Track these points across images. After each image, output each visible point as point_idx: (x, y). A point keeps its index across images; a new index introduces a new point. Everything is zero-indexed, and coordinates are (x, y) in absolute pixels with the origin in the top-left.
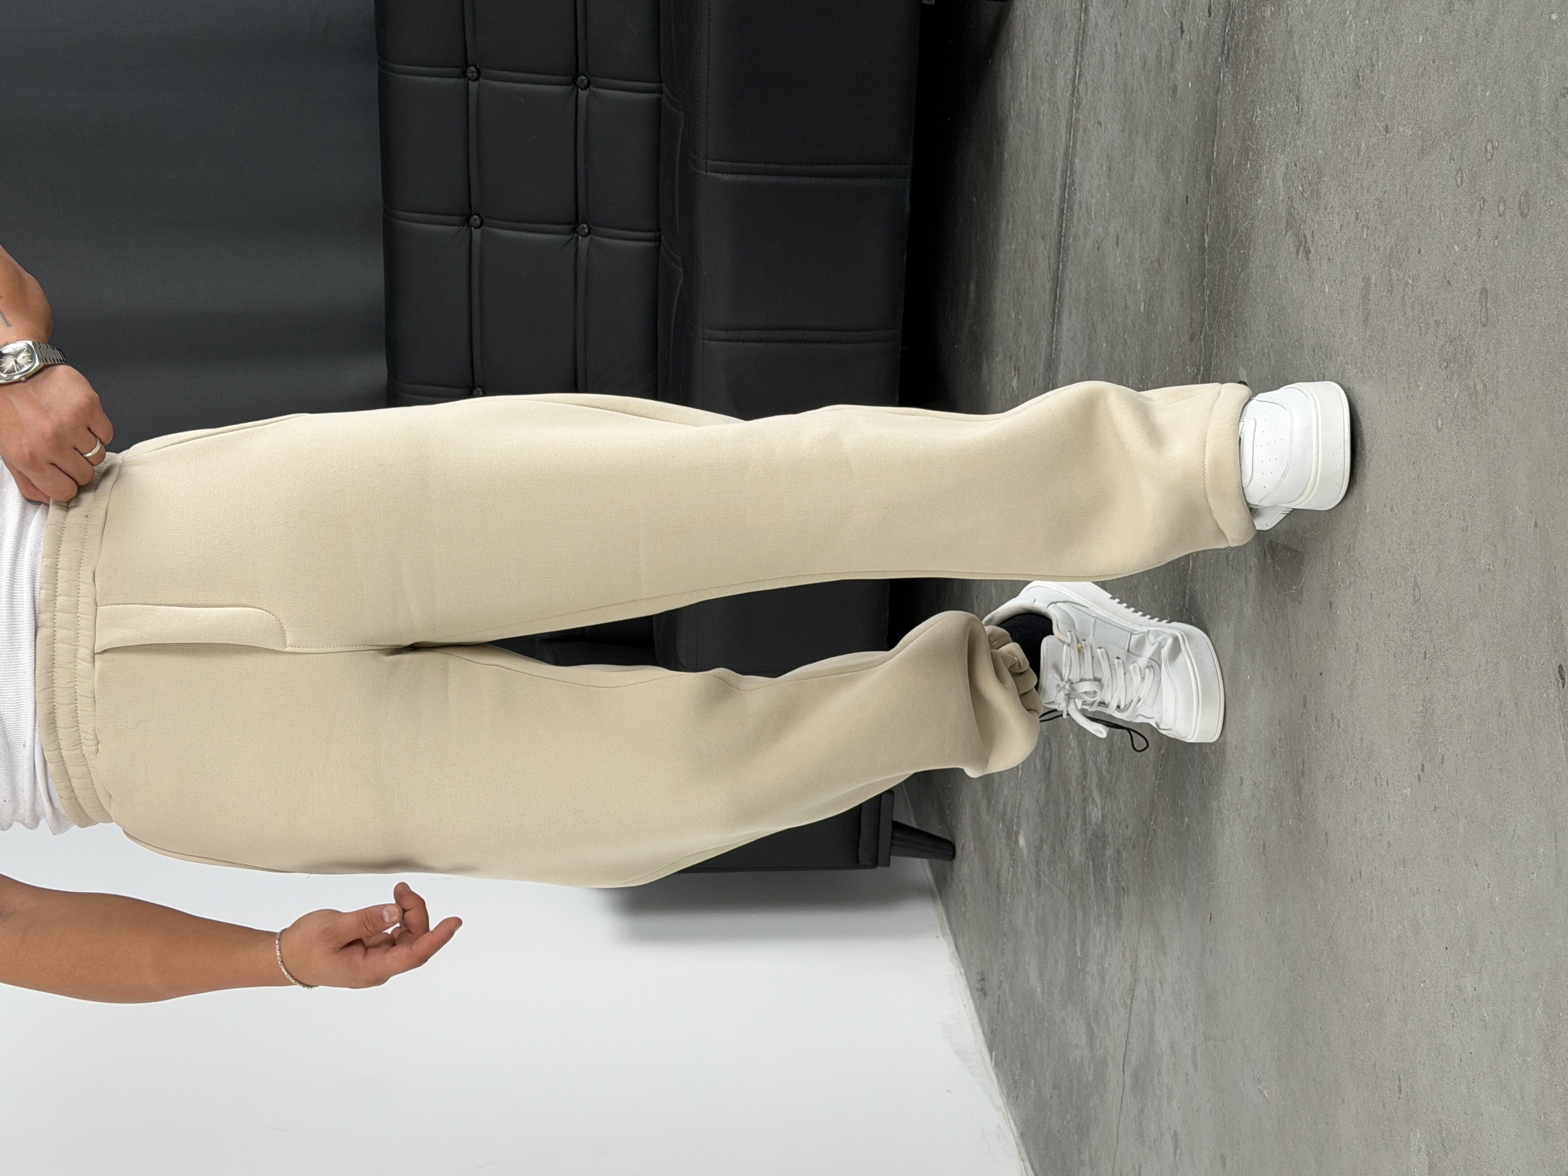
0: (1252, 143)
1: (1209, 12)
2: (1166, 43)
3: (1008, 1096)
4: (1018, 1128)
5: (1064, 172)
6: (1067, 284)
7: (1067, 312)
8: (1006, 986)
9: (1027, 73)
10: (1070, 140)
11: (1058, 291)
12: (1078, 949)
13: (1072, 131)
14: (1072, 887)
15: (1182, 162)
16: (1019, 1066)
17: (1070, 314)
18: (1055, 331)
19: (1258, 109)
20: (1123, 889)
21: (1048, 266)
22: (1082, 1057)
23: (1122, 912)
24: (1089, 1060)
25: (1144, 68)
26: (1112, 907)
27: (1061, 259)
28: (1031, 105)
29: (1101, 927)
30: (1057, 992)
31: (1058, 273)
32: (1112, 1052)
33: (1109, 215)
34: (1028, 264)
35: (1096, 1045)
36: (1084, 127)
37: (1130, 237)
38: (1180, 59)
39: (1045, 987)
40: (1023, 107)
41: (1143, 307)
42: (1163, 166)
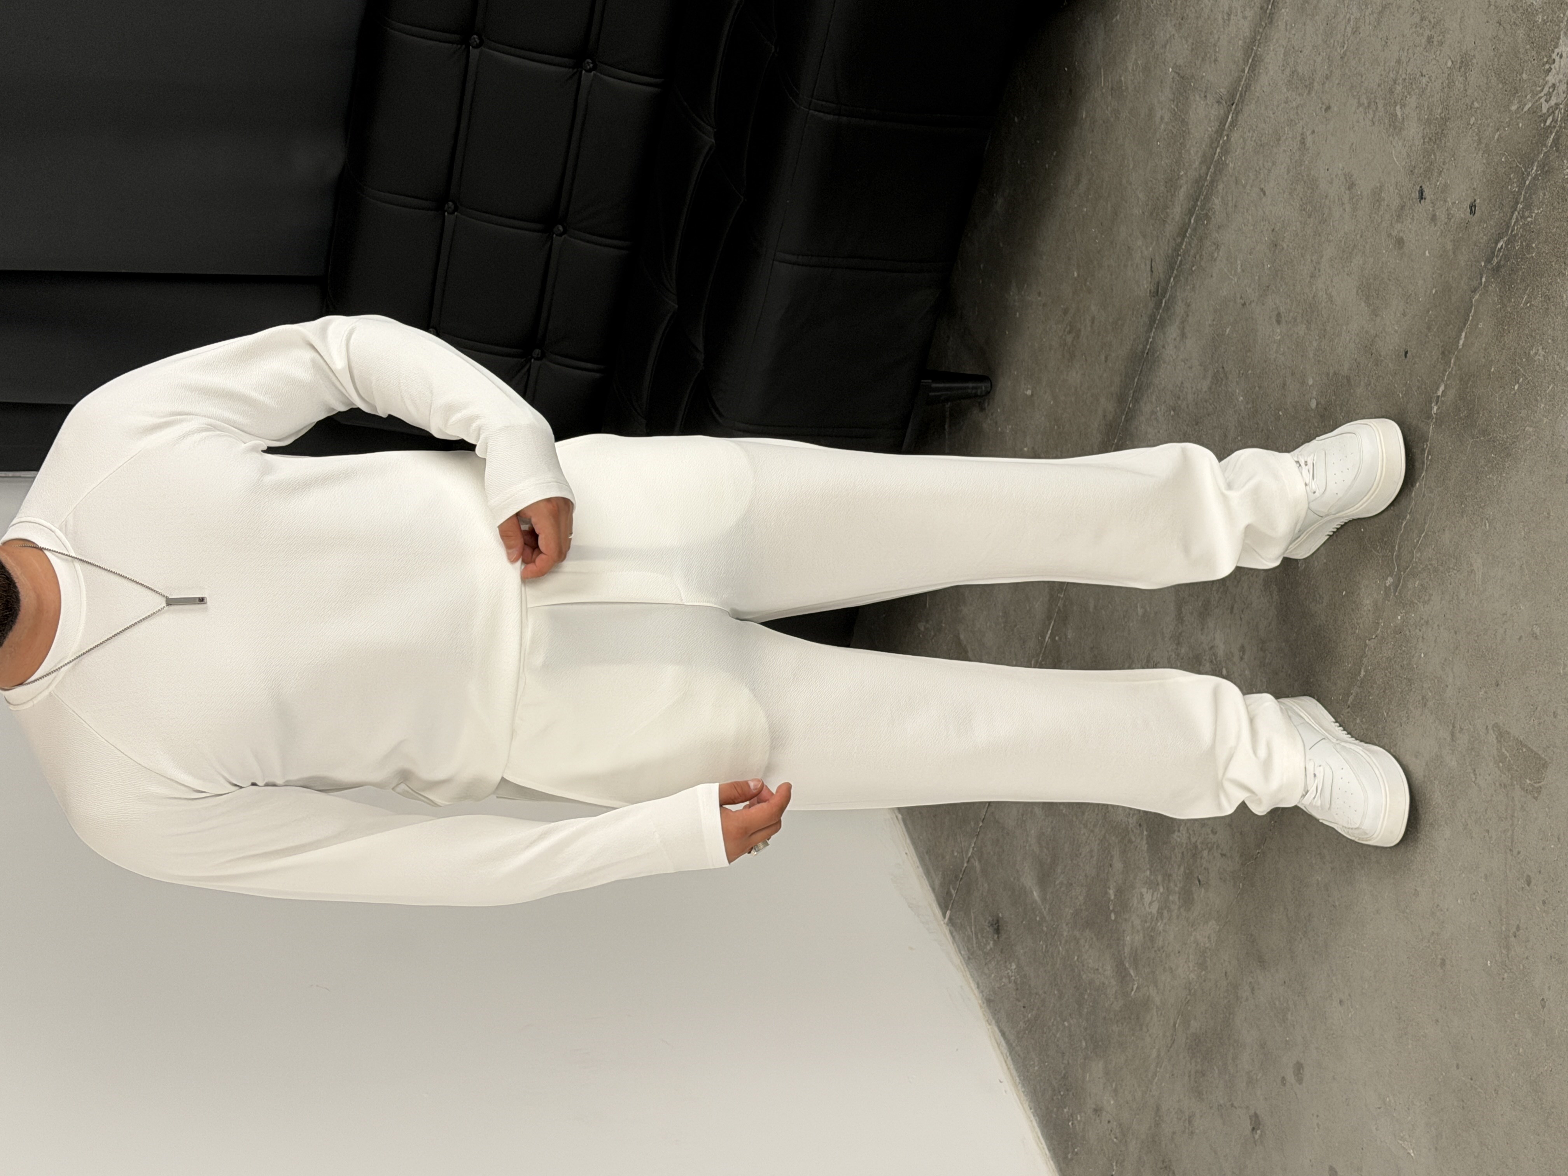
0: (1525, 371)
1: (1471, 210)
2: (1391, 189)
3: (969, 958)
4: (982, 992)
5: (1193, 199)
6: (1180, 303)
7: (1178, 332)
8: (977, 864)
9: (1136, 60)
10: (1207, 174)
11: (1164, 301)
12: (1111, 892)
13: (1212, 167)
14: (1107, 835)
15: (1404, 314)
16: (992, 943)
17: (1183, 335)
18: (1152, 334)
19: (1540, 348)
20: (1199, 881)
21: (1149, 267)
22: (1104, 984)
23: (1193, 898)
24: (1116, 992)
25: (1349, 189)
26: (1176, 885)
27: (1174, 275)
28: (1138, 95)
29: (1155, 894)
30: (1069, 911)
31: (1167, 285)
32: (1158, 1003)
33: (1268, 287)
34: (1112, 243)
35: (1131, 986)
36: (1234, 178)
37: (1301, 329)
38: (1413, 219)
39: (1048, 897)
40: (1123, 88)
41: (1315, 404)
42: (1368, 298)
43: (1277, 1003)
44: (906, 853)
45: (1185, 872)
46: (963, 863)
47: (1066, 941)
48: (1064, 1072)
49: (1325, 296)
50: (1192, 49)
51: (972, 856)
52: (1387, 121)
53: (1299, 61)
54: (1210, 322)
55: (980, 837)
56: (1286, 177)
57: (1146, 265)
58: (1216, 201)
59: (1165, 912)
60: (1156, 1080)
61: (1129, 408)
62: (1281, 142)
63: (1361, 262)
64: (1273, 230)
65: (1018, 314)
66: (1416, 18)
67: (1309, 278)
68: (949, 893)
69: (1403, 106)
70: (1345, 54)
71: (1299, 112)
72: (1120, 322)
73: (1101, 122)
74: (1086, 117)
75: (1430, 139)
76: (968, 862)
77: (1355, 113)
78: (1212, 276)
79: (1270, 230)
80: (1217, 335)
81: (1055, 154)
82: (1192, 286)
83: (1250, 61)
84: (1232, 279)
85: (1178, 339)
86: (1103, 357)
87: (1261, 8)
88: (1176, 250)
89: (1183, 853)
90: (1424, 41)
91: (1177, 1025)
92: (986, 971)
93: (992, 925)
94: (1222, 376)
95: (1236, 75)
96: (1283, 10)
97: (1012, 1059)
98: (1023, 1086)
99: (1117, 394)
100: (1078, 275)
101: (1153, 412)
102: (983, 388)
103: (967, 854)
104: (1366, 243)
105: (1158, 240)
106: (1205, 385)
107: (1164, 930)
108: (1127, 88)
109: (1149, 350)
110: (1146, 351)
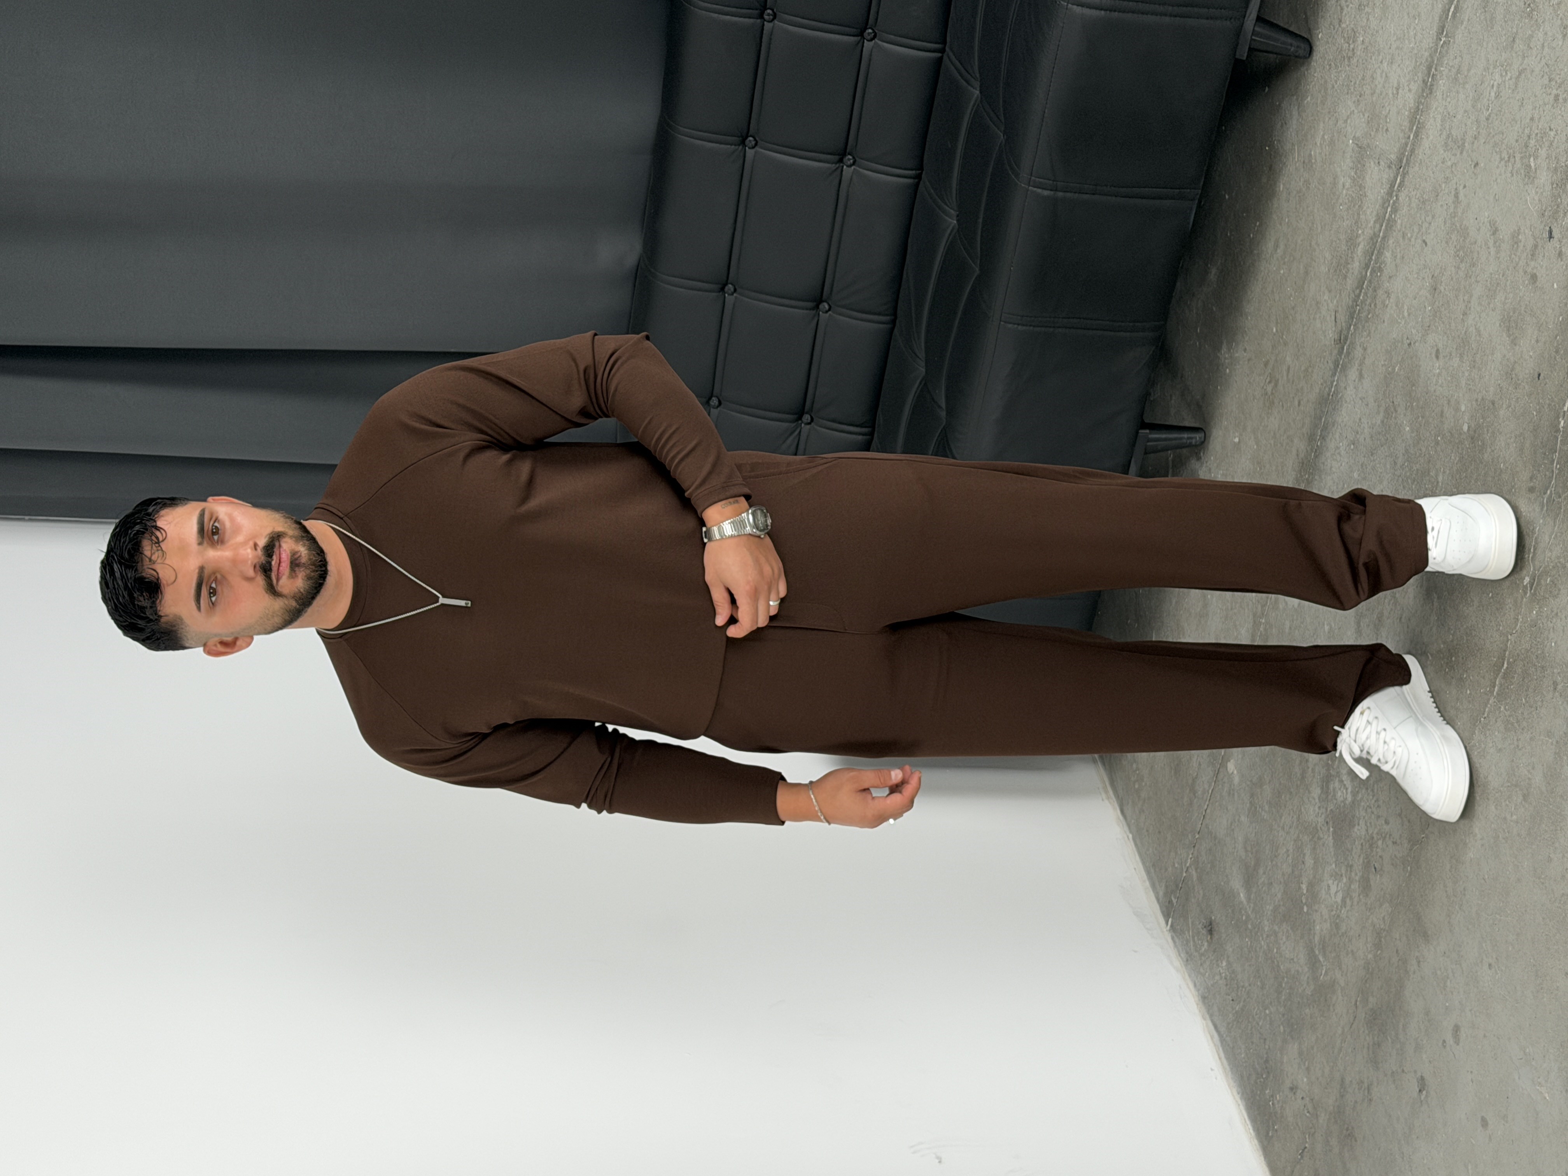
2: (1527, 231)
3: (1187, 960)
4: (1198, 990)
5: (1369, 254)
6: (1358, 347)
7: (1357, 373)
8: (1194, 873)
9: (1323, 135)
10: (1380, 231)
11: (1345, 348)
12: (1304, 887)
13: (1384, 225)
14: (1301, 836)
15: (1537, 341)
16: (1206, 944)
17: (1361, 376)
18: (1336, 378)
20: (1375, 868)
21: (1333, 318)
22: (1298, 971)
23: (1370, 885)
24: (1308, 978)
25: (1494, 234)
26: (1356, 874)
27: (1354, 323)
28: (1325, 166)
29: (1340, 884)
30: (1269, 908)
31: (1348, 333)
32: (1342, 983)
33: (1429, 327)
34: (1303, 299)
35: (1320, 971)
36: (1401, 232)
37: (1456, 362)
38: (1544, 256)
39: (1252, 897)
40: (1313, 161)
41: (1467, 428)
42: (1508, 330)
43: (1439, 972)
44: (1135, 869)
45: (1364, 862)
46: (1182, 873)
47: (1268, 936)
48: (1265, 1056)
49: (1474, 331)
50: (1368, 122)
51: (1190, 866)
52: (1522, 171)
53: (1453, 125)
54: (1382, 363)
55: (1196, 848)
56: (1443, 228)
57: (1331, 316)
58: (1386, 253)
59: (1348, 900)
60: (1341, 1055)
61: (1317, 446)
62: (1439, 197)
63: (1503, 299)
64: (1433, 276)
65: (1228, 370)
66: (1546, 81)
67: (1462, 317)
68: (1170, 902)
69: (1536, 158)
70: (1489, 115)
71: (1453, 170)
72: (1310, 370)
73: (1295, 192)
74: (1283, 188)
75: (1557, 184)
76: (1186, 872)
77: (1498, 167)
78: (1384, 321)
79: (1430, 277)
80: (1389, 374)
81: (1258, 224)
82: (1367, 331)
83: (1415, 128)
84: (1400, 323)
85: (1357, 380)
86: (1296, 403)
87: (1425, 82)
88: (1355, 300)
89: (1362, 844)
90: (1552, 97)
91: (1358, 1003)
92: (1202, 970)
93: (1205, 927)
94: (1392, 409)
95: (1404, 141)
96: (1441, 82)
97: (1223, 1049)
98: (1232, 1073)
99: (1307, 434)
100: (1277, 331)
101: (1338, 448)
102: (1198, 439)
103: (1185, 865)
104: (1508, 280)
105: (1340, 293)
106: (1378, 420)
107: (1347, 917)
108: (1316, 161)
109: (1334, 391)
110: (1331, 394)
